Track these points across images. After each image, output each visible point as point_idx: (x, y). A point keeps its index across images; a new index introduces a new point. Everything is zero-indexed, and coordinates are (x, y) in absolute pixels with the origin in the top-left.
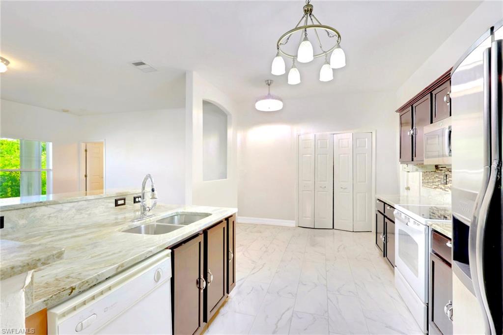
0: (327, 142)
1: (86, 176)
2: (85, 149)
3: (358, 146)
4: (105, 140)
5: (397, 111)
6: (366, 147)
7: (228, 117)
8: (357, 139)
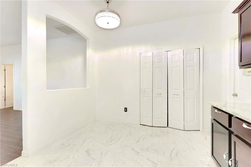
0: (162, 58)
1: (5, 87)
2: (4, 69)
3: (188, 60)
4: (14, 62)
5: (234, 12)
6: (195, 61)
7: (87, 41)
8: (187, 54)
